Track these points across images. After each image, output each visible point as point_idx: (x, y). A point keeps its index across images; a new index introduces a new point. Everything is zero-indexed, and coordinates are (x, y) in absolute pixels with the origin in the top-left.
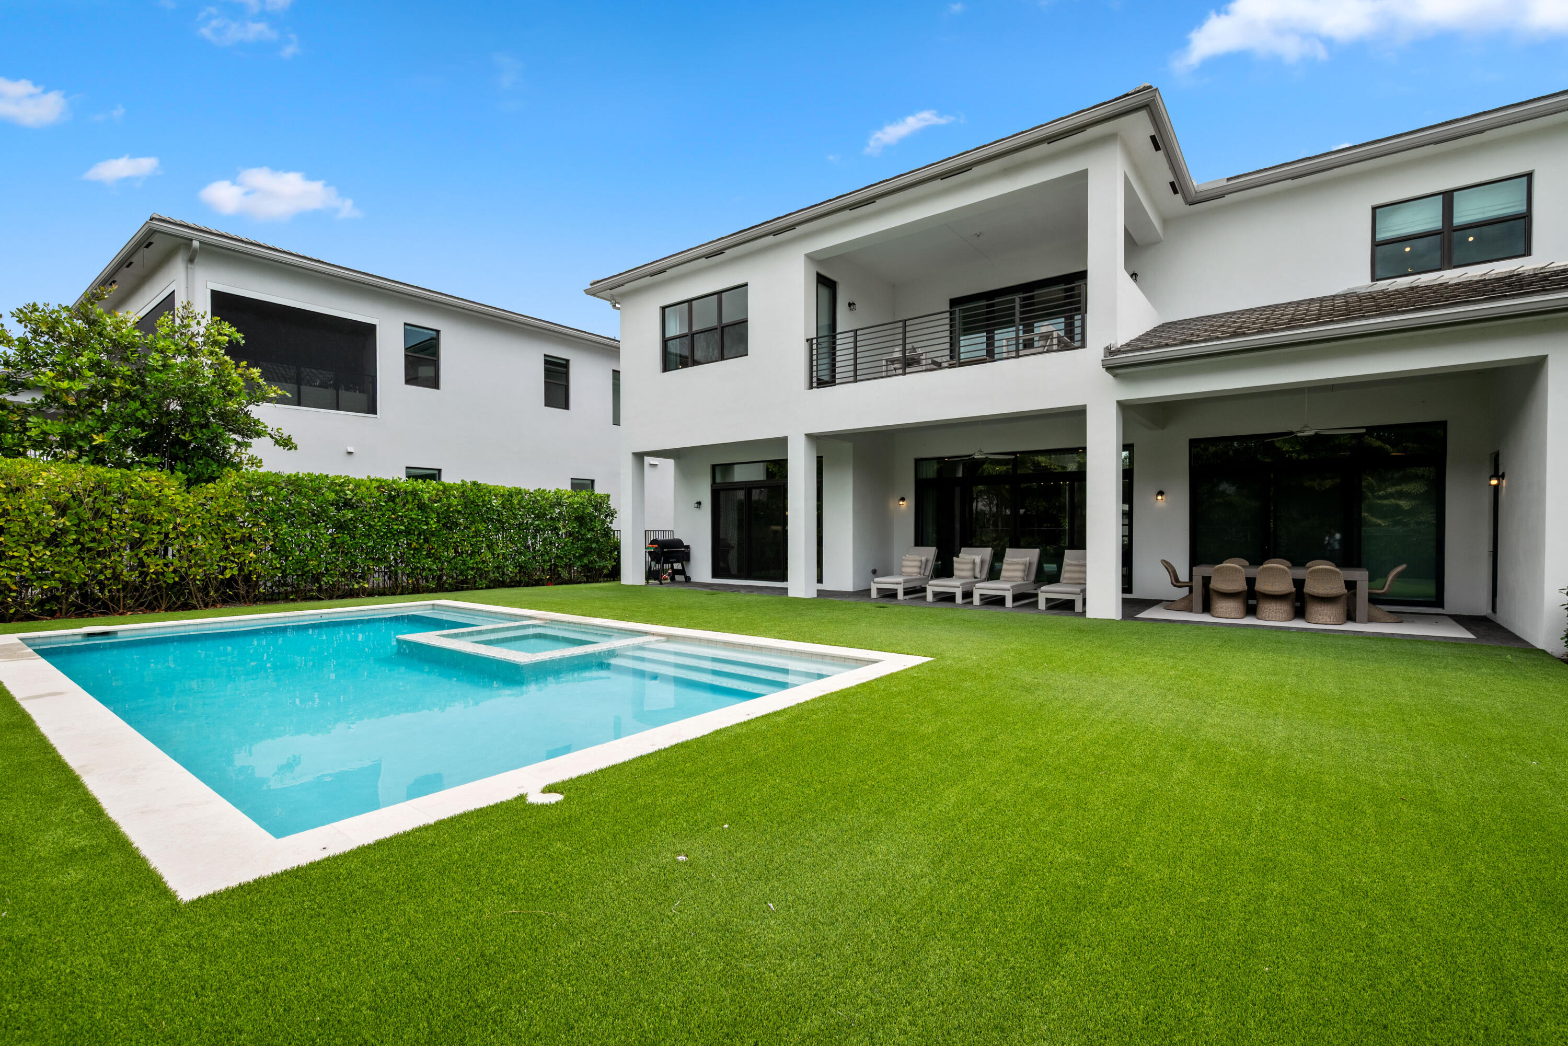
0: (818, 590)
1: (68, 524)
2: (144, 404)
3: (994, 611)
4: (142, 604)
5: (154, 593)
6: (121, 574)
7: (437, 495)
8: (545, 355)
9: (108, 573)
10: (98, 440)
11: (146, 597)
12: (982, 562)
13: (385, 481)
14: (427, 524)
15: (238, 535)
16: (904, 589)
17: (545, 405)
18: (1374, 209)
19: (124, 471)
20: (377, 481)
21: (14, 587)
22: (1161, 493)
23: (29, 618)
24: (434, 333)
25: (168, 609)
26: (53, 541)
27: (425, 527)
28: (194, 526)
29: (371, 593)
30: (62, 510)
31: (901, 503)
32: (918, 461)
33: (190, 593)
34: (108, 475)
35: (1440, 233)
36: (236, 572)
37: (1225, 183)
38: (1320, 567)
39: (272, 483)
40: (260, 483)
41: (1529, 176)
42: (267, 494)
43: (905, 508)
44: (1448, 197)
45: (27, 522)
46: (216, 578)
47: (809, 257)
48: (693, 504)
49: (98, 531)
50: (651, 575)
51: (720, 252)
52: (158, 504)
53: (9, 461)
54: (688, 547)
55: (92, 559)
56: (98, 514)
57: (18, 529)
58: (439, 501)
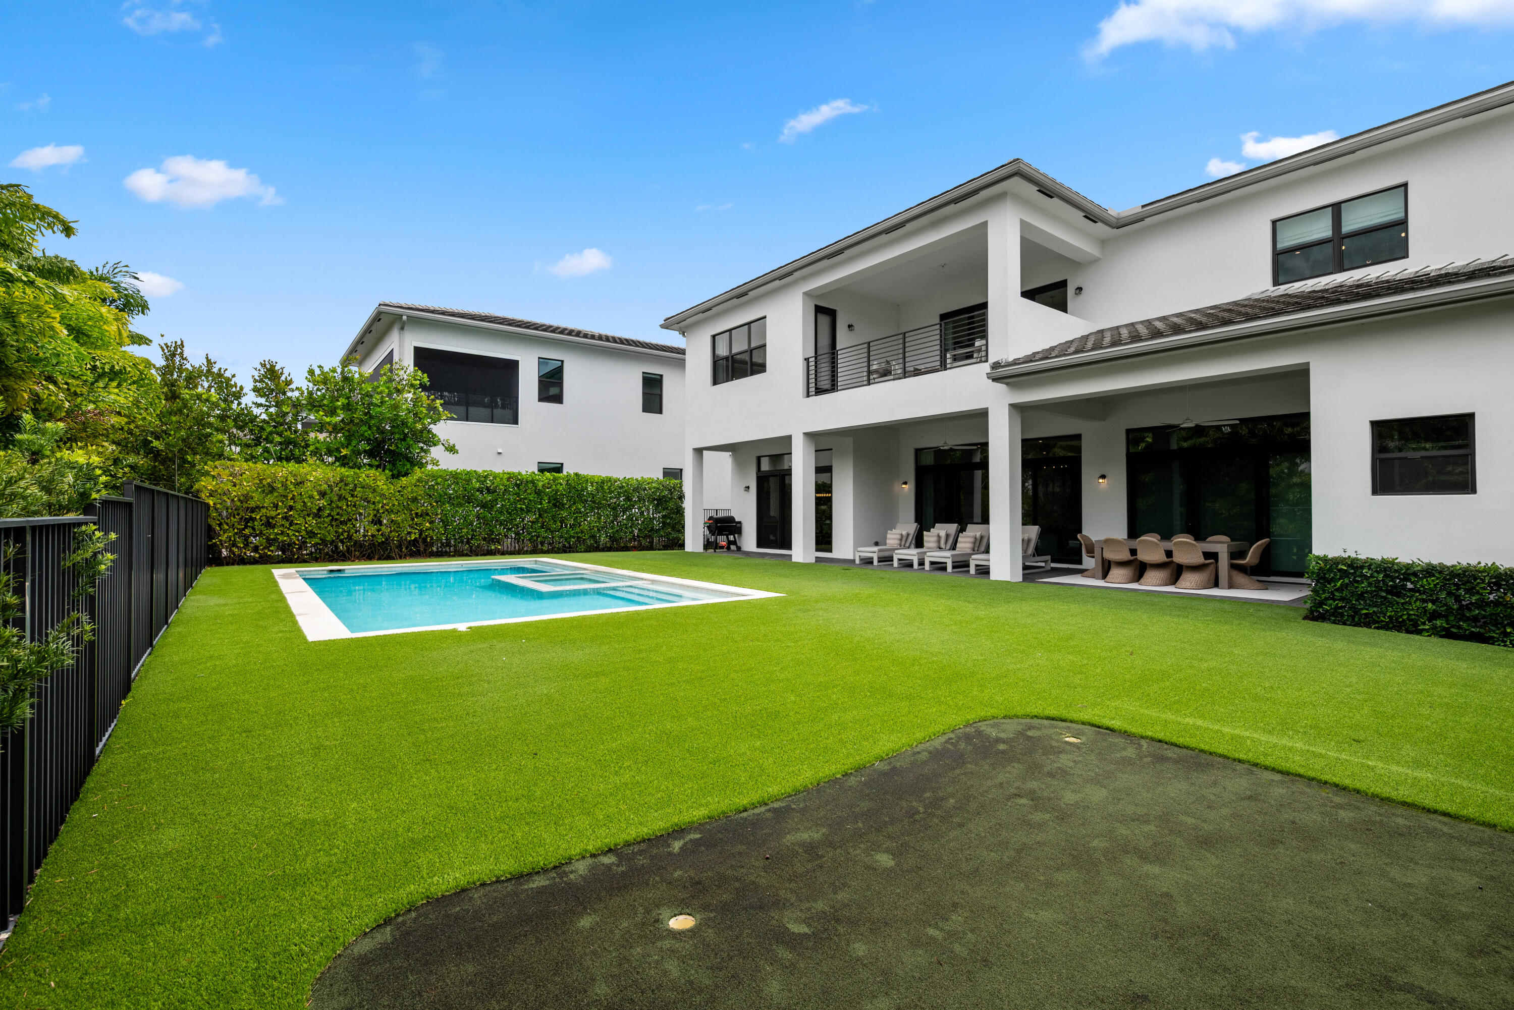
0: (816, 557)
1: (325, 504)
2: (370, 428)
3: (939, 575)
4: (364, 556)
5: (371, 548)
6: (352, 535)
7: (548, 484)
8: (643, 373)
9: (346, 534)
10: (344, 452)
11: (366, 550)
12: (948, 536)
13: (513, 473)
14: (541, 504)
15: (419, 511)
16: (878, 558)
17: (644, 411)
18: (1274, 222)
19: (357, 471)
20: (508, 473)
21: (297, 542)
22: (1103, 477)
23: (305, 561)
24: (560, 362)
25: (379, 559)
26: (318, 514)
27: (540, 506)
28: (394, 505)
29: (503, 553)
30: (323, 494)
31: (904, 486)
32: (918, 452)
33: (391, 549)
34: (347, 473)
35: (1330, 241)
36: (417, 536)
37: (1140, 210)
38: (1179, 540)
39: (441, 476)
40: (433, 476)
41: (1405, 185)
42: (437, 484)
43: (907, 490)
44: (1336, 208)
45: (304, 502)
46: (406, 539)
47: (806, 294)
48: (743, 488)
49: (341, 508)
50: (708, 545)
51: (745, 294)
52: (374, 491)
53: (297, 465)
54: (740, 523)
55: (337, 526)
56: (341, 498)
57: (299, 507)
58: (550, 487)
